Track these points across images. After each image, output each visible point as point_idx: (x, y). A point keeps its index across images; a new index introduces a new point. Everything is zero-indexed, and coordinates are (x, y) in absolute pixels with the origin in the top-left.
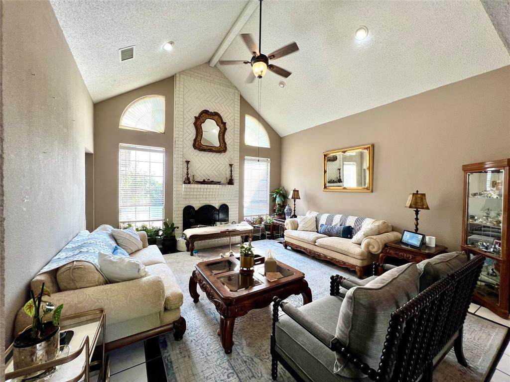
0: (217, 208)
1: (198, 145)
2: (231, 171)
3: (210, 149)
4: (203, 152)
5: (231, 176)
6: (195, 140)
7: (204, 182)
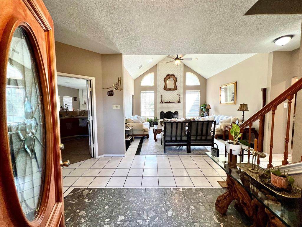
0: (174, 113)
1: (165, 89)
2: (179, 98)
3: (170, 90)
4: (167, 91)
5: (179, 100)
6: (164, 87)
7: (168, 103)
